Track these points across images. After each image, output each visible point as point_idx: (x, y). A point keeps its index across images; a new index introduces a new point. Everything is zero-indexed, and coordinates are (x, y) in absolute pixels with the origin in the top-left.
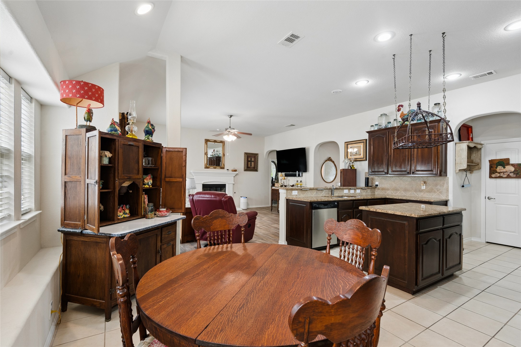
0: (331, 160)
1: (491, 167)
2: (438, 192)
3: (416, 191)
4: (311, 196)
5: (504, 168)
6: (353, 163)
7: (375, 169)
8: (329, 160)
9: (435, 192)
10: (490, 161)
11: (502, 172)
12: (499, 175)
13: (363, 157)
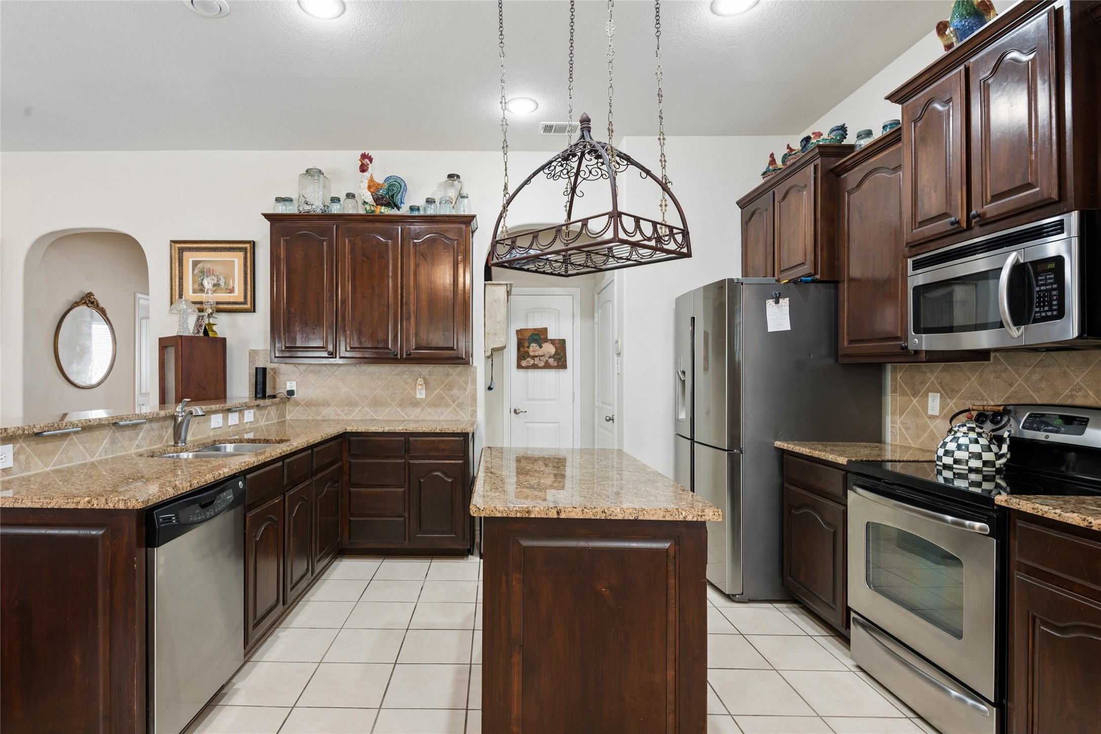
0: (92, 303)
1: (520, 344)
2: (454, 405)
3: (401, 404)
4: (89, 460)
5: (541, 347)
6: (210, 316)
7: (294, 340)
8: (85, 303)
9: (447, 405)
10: (519, 332)
11: (536, 356)
12: (532, 362)
13: (242, 300)
